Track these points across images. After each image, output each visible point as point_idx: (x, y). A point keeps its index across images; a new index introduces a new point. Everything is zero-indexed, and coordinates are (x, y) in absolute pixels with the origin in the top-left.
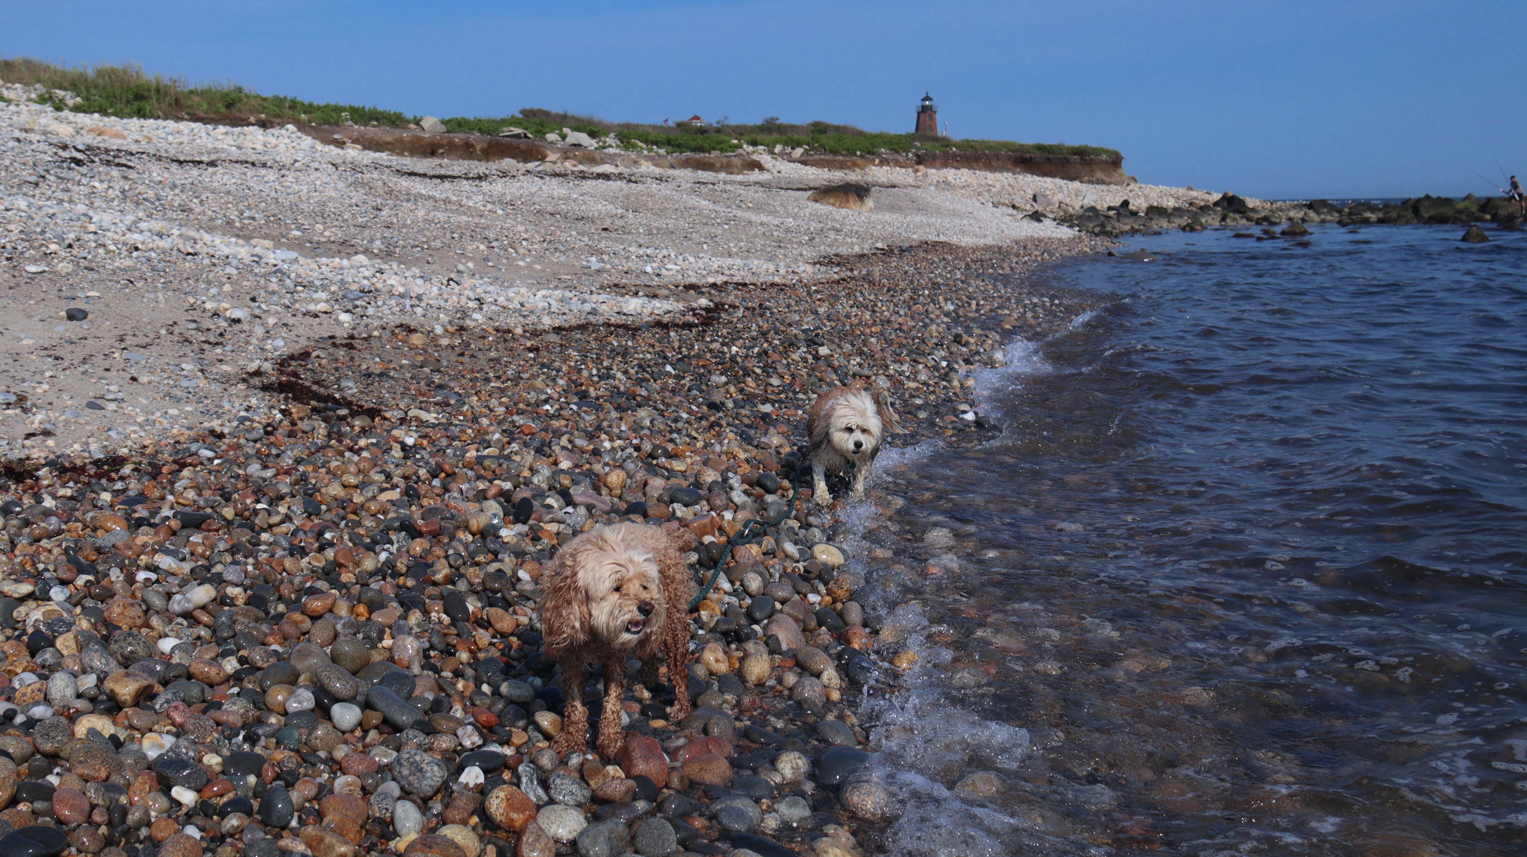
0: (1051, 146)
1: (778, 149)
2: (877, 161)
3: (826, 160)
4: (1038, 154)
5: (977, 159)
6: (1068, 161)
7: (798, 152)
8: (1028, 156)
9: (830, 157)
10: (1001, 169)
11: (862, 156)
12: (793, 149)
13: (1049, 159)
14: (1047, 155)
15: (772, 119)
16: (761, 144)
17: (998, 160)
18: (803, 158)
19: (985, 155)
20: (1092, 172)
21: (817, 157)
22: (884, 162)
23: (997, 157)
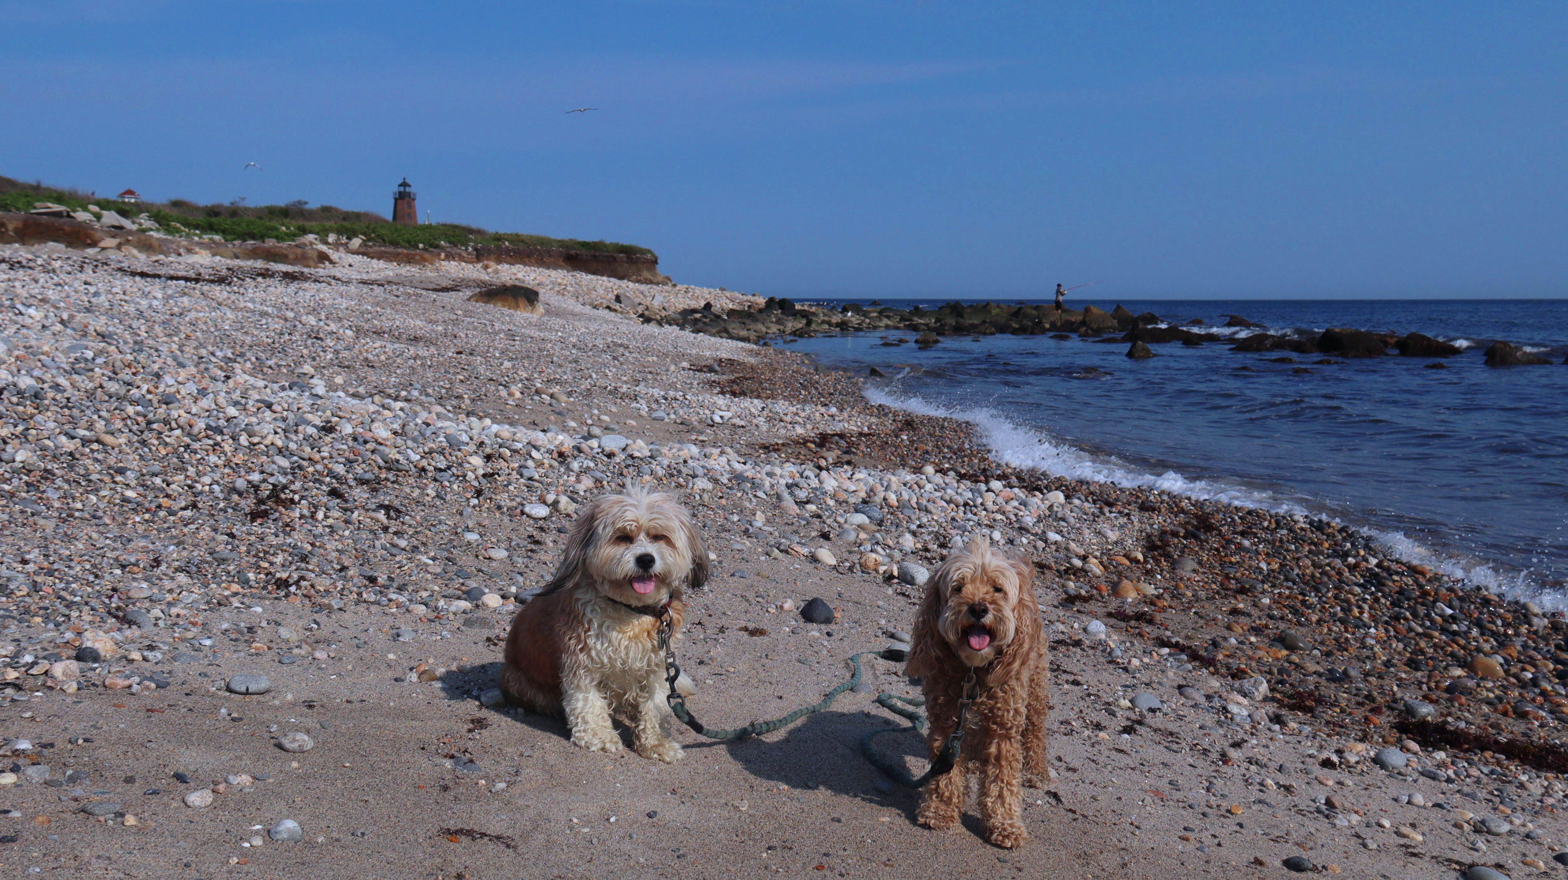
0: (595, 243)
1: (332, 238)
2: (443, 255)
3: (386, 253)
4: (583, 251)
5: (529, 256)
6: (615, 259)
7: (356, 242)
8: (573, 252)
9: (391, 249)
10: (555, 267)
11: (424, 249)
12: (349, 238)
13: (595, 256)
14: (593, 252)
15: (299, 202)
16: (311, 232)
17: (550, 256)
18: (362, 250)
19: (536, 250)
20: (638, 272)
21: (376, 249)
22: (449, 257)
23: (549, 253)
